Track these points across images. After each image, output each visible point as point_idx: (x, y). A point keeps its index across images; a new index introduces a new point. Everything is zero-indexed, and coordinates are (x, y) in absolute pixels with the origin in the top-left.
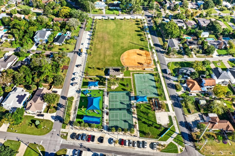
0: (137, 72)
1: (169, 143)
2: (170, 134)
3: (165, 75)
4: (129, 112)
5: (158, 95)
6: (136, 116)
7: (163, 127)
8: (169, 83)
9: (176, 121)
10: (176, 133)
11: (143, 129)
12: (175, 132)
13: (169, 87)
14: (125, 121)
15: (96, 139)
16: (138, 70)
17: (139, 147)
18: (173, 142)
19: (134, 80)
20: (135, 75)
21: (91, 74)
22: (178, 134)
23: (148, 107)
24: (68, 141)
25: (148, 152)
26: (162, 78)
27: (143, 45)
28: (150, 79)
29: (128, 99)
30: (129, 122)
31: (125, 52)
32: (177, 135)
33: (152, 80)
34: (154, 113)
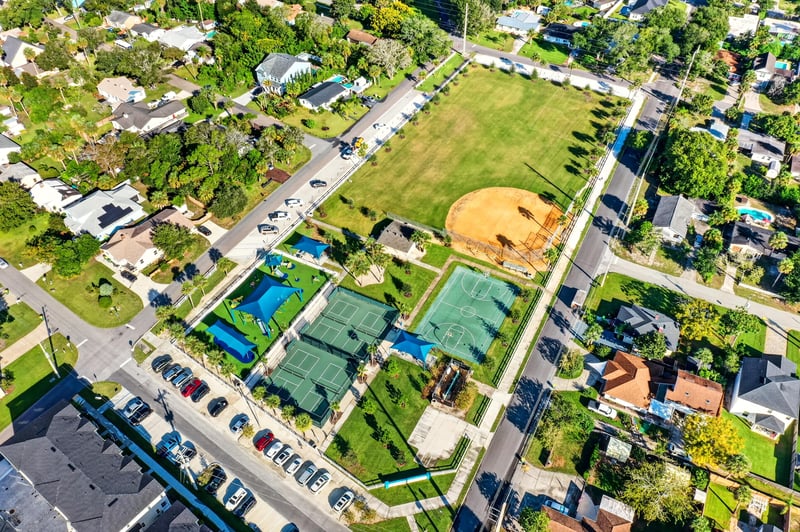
0: (473, 265)
1: (396, 515)
2: (420, 490)
3: (561, 307)
4: (353, 367)
5: (482, 359)
6: (362, 388)
7: (418, 460)
8: (553, 337)
9: (473, 464)
10: (444, 499)
11: (352, 438)
12: (440, 494)
13: (542, 351)
14: (320, 389)
15: (206, 399)
16: (482, 257)
18: (410, 520)
19: (441, 285)
20: (459, 270)
21: (332, 220)
22: (449, 507)
23: (420, 381)
24: (139, 370)
25: (314, 509)
26: (540, 312)
27: (563, 187)
28: (496, 301)
29: (378, 332)
30: (330, 397)
31: (483, 190)
32: (440, 508)
33: (501, 306)
34: (423, 408)
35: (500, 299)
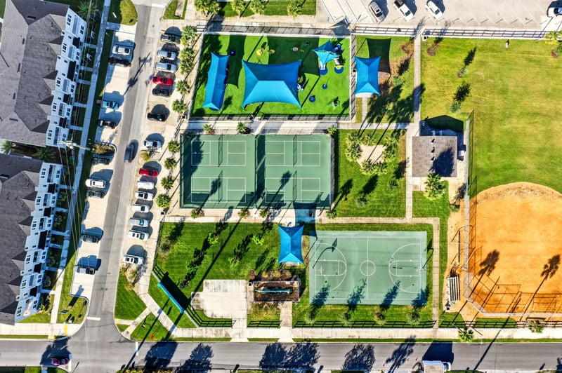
0: (436, 245)
1: (144, 300)
2: (170, 309)
5: (318, 303)
6: (234, 219)
7: (193, 295)
8: (376, 355)
9: (213, 337)
10: (173, 328)
11: (186, 235)
12: (176, 323)
13: (354, 351)
14: (216, 185)
15: (161, 100)
17: (136, 216)
18: (146, 313)
19: (390, 227)
20: (422, 236)
22: (169, 334)
23: (267, 261)
24: (158, 23)
25: (120, 239)
26: (404, 333)
28: (395, 289)
29: (300, 200)
30: (215, 196)
32: (165, 329)
33: (393, 294)
34: (242, 277)
35: (401, 289)
